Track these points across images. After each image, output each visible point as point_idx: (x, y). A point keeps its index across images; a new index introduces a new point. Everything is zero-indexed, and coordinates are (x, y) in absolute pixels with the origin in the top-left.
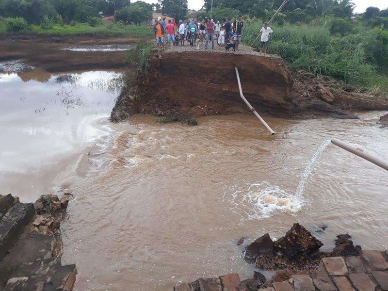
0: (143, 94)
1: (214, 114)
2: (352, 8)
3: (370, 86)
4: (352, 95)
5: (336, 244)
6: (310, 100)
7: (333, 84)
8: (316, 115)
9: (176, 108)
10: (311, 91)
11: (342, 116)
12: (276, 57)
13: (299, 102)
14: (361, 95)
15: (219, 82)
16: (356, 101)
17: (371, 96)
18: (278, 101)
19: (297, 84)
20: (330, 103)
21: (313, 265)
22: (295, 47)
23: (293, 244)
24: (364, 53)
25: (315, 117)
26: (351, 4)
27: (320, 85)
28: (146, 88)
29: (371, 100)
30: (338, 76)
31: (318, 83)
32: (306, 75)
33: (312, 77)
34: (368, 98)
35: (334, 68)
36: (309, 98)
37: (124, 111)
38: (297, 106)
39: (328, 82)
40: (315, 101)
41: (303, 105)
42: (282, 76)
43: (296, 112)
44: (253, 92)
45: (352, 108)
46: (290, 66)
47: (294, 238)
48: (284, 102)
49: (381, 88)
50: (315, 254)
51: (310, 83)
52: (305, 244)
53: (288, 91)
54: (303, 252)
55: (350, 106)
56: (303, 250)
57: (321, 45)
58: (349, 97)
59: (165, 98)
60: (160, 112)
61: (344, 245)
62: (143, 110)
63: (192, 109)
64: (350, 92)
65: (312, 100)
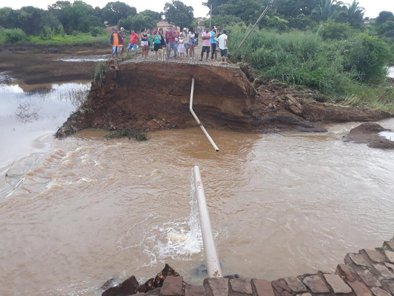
0: (98, 107)
1: (170, 128)
3: (346, 95)
4: (324, 105)
6: (276, 111)
7: (305, 94)
8: (280, 128)
9: (130, 121)
10: (279, 102)
13: (261, 114)
14: (336, 105)
15: (178, 94)
16: (328, 112)
17: (348, 106)
20: (297, 114)
25: (278, 130)
27: (288, 96)
28: (101, 101)
29: (346, 111)
32: (278, 85)
35: (308, 76)
36: (274, 110)
37: (72, 126)
40: (282, 113)
41: (267, 116)
43: (255, 126)
44: (212, 105)
45: (324, 119)
55: (322, 117)
58: (321, 108)
59: (121, 111)
60: (112, 126)
62: (96, 124)
63: (148, 123)
64: (323, 102)
65: (278, 112)
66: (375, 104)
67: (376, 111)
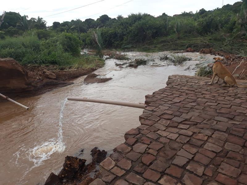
2: (45, 23)
3: (73, 64)
4: (65, 71)
5: (92, 156)
6: (42, 80)
7: (52, 68)
8: (49, 88)
10: (40, 75)
11: (64, 85)
12: (9, 59)
14: (70, 70)
16: (68, 74)
17: (75, 69)
18: (23, 87)
19: (31, 73)
20: (55, 79)
21: (86, 175)
22: (20, 51)
23: (70, 170)
24: (62, 47)
25: (50, 90)
26: (43, 22)
27: (45, 70)
29: (76, 72)
30: (54, 63)
31: (43, 70)
32: (34, 66)
33: (38, 67)
34: (74, 70)
35: (49, 58)
36: (41, 80)
38: (36, 87)
39: (49, 67)
40: (45, 81)
41: (39, 85)
42: (18, 70)
45: (68, 78)
46: (21, 63)
47: (69, 166)
48: (26, 86)
49: (78, 64)
50: (84, 168)
51: (38, 71)
52: (76, 166)
53: (26, 79)
54: (77, 171)
55: (67, 78)
56: (77, 170)
57: (36, 47)
58: (64, 73)
61: (96, 154)
64: (63, 70)
65: (44, 80)
66: (86, 65)
67: (89, 69)
